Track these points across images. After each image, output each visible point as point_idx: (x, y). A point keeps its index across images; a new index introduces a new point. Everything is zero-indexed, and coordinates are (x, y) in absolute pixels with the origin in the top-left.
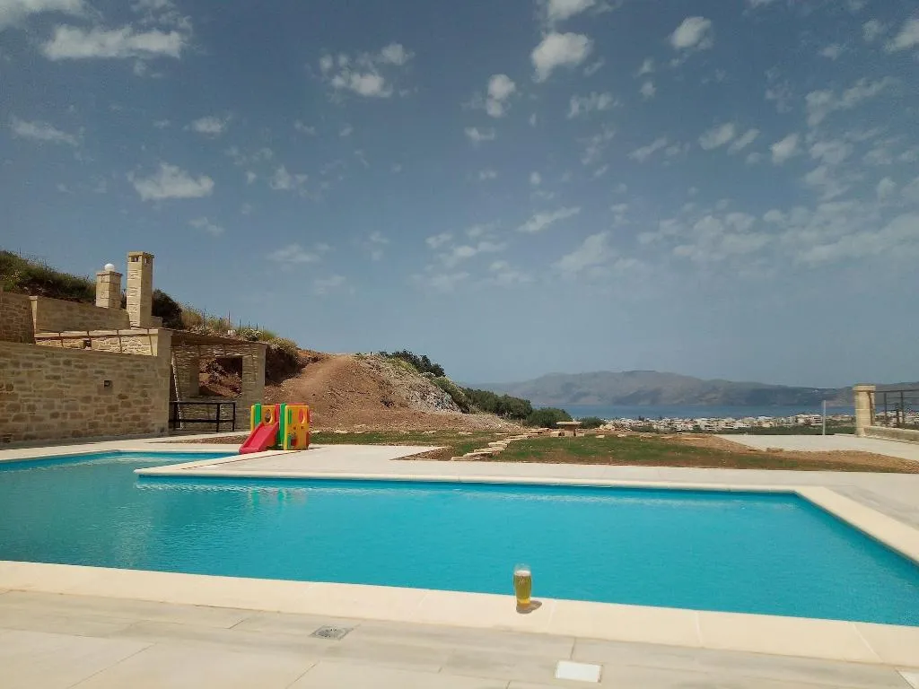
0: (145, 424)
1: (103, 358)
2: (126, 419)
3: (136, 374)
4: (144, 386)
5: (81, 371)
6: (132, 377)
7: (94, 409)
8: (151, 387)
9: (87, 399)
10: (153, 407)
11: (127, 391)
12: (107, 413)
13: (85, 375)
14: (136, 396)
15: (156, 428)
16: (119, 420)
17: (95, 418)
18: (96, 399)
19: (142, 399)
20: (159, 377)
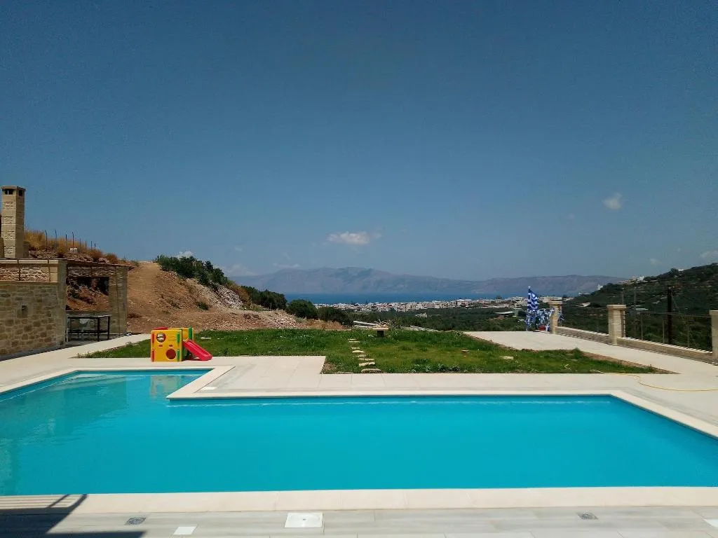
0: (49, 340)
1: (22, 287)
2: (38, 336)
3: (43, 298)
4: (50, 308)
5: (5, 298)
6: (40, 301)
7: (15, 330)
8: (53, 308)
9: (10, 322)
10: (54, 325)
11: (37, 312)
12: (24, 333)
13: (8, 303)
14: (44, 317)
15: (57, 342)
16: (32, 338)
17: (16, 338)
18: (16, 323)
19: (47, 318)
20: (59, 300)
